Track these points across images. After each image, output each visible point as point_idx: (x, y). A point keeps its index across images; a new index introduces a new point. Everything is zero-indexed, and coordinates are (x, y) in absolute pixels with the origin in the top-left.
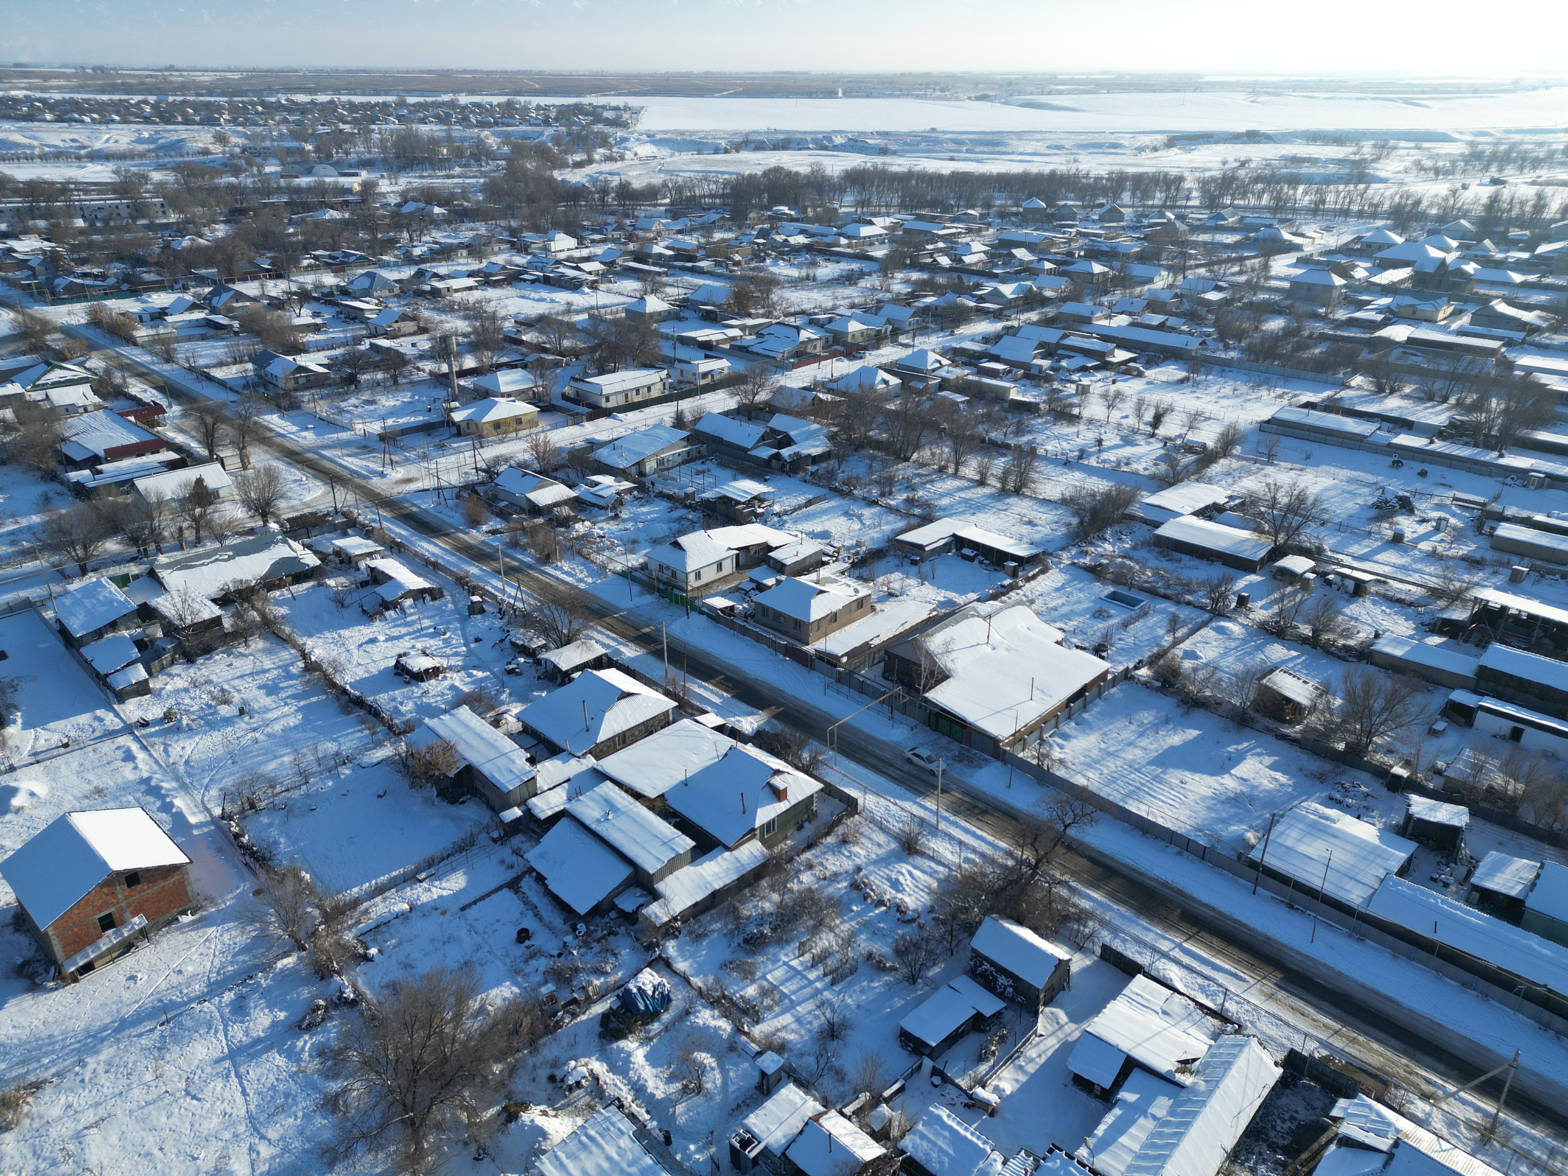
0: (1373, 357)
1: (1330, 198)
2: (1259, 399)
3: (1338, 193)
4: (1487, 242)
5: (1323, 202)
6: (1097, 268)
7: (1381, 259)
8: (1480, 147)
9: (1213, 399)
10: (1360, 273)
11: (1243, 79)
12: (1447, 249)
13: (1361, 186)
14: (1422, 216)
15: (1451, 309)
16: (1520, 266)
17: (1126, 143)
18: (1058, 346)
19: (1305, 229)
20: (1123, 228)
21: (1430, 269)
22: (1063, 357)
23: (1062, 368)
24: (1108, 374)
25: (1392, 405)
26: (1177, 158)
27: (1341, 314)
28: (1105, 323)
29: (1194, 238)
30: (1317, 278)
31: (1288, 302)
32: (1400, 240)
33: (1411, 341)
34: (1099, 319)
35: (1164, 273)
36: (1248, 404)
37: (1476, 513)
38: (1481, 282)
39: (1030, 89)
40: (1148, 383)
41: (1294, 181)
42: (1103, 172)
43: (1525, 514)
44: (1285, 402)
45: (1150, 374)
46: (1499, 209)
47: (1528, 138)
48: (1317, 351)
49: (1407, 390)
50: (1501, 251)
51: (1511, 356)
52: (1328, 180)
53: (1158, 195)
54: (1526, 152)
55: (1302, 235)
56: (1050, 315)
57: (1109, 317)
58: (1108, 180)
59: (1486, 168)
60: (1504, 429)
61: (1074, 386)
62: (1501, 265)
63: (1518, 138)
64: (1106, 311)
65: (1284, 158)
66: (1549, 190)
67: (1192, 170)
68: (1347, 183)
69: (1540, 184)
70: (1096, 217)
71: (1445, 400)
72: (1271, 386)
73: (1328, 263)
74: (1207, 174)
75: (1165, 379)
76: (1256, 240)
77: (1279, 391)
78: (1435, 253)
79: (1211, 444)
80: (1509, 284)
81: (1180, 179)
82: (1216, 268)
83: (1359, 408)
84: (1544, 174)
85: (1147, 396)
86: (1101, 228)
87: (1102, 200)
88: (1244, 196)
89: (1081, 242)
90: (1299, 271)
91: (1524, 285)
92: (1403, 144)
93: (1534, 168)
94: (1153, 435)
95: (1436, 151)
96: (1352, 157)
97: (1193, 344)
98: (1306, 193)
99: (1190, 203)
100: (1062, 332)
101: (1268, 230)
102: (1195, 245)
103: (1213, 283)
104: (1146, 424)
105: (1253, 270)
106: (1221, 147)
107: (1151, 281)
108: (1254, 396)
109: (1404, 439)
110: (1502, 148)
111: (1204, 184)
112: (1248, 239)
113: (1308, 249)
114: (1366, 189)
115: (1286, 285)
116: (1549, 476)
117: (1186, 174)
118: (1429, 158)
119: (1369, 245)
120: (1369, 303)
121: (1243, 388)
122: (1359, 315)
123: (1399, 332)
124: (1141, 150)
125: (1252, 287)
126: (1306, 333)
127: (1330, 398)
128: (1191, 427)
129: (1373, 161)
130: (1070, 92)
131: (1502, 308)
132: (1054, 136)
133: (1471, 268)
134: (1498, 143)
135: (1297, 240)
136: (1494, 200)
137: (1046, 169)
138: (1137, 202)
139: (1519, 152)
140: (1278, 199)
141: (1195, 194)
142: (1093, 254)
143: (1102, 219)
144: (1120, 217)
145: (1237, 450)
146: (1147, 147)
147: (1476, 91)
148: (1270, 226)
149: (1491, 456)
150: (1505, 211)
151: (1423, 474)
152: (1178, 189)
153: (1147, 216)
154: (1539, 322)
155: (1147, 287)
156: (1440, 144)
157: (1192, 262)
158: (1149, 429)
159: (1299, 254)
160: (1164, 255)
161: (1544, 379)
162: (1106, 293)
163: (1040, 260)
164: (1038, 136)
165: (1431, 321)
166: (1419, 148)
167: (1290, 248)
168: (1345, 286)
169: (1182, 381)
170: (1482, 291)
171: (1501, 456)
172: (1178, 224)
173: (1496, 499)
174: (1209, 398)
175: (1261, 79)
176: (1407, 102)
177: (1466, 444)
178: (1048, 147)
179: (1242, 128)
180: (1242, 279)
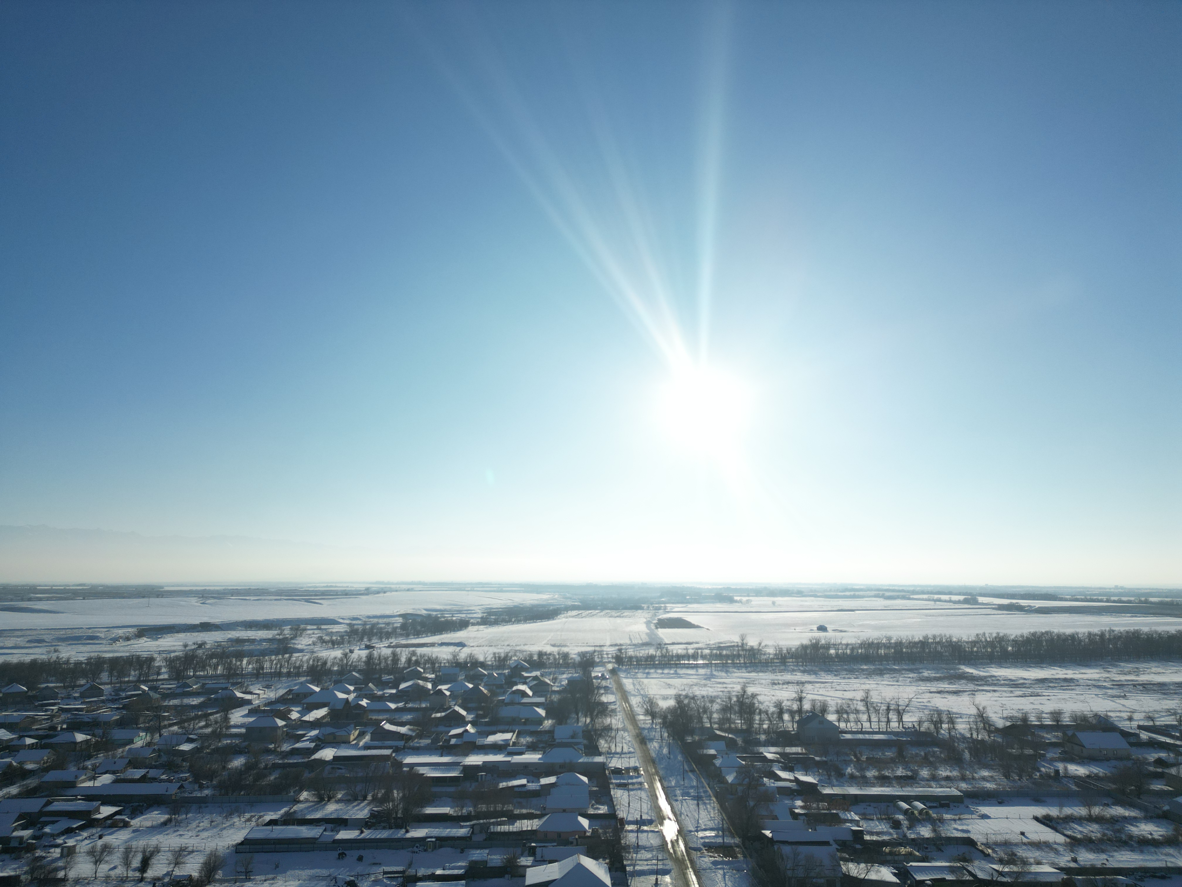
0: (312, 775)
1: (267, 665)
2: (232, 825)
3: (271, 661)
4: (370, 685)
5: (263, 668)
6: (80, 737)
7: (307, 704)
8: (356, 627)
9: (194, 833)
10: (294, 715)
11: (194, 588)
12: (348, 692)
13: (287, 656)
14: (329, 672)
15: (357, 732)
16: (393, 698)
17: (102, 635)
18: (41, 813)
19: (252, 688)
20: (103, 701)
21: (340, 707)
22: (46, 824)
23: (46, 834)
24: (94, 831)
25: (331, 809)
26: (146, 644)
27: (286, 747)
28: (90, 784)
29: (166, 703)
30: (265, 723)
31: (247, 743)
32: (317, 689)
33: (336, 758)
34: (84, 781)
35: (142, 734)
36: (225, 832)
37: (400, 880)
38: (373, 711)
39: (10, 597)
40: (134, 831)
41: (240, 655)
42: (82, 658)
43: (429, 872)
44: (253, 824)
45: (135, 822)
46: (374, 663)
47: (380, 621)
48: (272, 778)
49: (339, 796)
50: (380, 690)
51: (399, 758)
52: (264, 653)
53: (133, 673)
54: (381, 628)
55: (251, 693)
56: (32, 786)
57: (94, 778)
58: (86, 664)
59: (361, 639)
60: (406, 810)
61: (58, 850)
62: (382, 698)
63: (375, 620)
64: (90, 774)
65: (230, 640)
66: (398, 650)
67: (160, 653)
68: (277, 654)
69: (393, 647)
70: (77, 695)
71: (365, 798)
72: (240, 812)
73: (271, 711)
74: (173, 655)
75: (149, 824)
76: (216, 700)
77: (247, 816)
78: (341, 695)
79: (195, 874)
80: (390, 710)
81: (151, 659)
82: (186, 724)
83: (308, 817)
84: (394, 641)
85: (134, 844)
86: (82, 703)
87: (82, 682)
88: (203, 668)
89: (63, 716)
90: (251, 719)
91: (397, 710)
92: (309, 627)
93: (388, 638)
94: (142, 880)
95: (330, 630)
96: (277, 637)
97: (173, 789)
98: (249, 663)
99: (161, 677)
100: (44, 800)
101: (225, 692)
102: (167, 708)
103: (185, 737)
104: (135, 870)
105: (216, 722)
106: (182, 635)
107: (131, 742)
108: (228, 824)
109: (344, 835)
110: (368, 627)
111: (171, 663)
112: (210, 699)
113: (256, 702)
114: (290, 657)
115: (243, 730)
116: (438, 839)
117: (155, 656)
118: (327, 635)
119: (298, 695)
120: (303, 736)
121: (218, 819)
122: (298, 745)
123: (328, 754)
124: (115, 640)
125: (217, 735)
126: (262, 765)
127: (287, 814)
128: (177, 864)
129: (292, 639)
130: (48, 599)
131: (388, 727)
132: (35, 633)
133: (364, 702)
134: (365, 624)
135: (248, 697)
136: (370, 657)
137: (28, 659)
138: (114, 679)
139: (378, 629)
140: (229, 669)
141: (163, 670)
142: (76, 726)
143: (83, 696)
144: (100, 692)
145: (219, 875)
146: (121, 637)
147: (346, 594)
148: (226, 689)
149: (400, 834)
150: (376, 665)
151: (360, 859)
152: (149, 668)
153: (124, 690)
154: (410, 733)
155: (127, 747)
156: (332, 626)
157: (166, 723)
158: (138, 874)
159: (250, 707)
160: (141, 719)
161: (422, 770)
162: (89, 757)
163: (21, 737)
164: (19, 633)
165: (346, 742)
166: (320, 629)
167: (243, 703)
168: (285, 726)
169: (165, 824)
170: (374, 717)
171: (407, 832)
172: (151, 694)
173: (410, 865)
174: (190, 833)
175: (207, 588)
176: (307, 601)
177: (384, 828)
178: (29, 641)
179: (197, 622)
180: (209, 730)
